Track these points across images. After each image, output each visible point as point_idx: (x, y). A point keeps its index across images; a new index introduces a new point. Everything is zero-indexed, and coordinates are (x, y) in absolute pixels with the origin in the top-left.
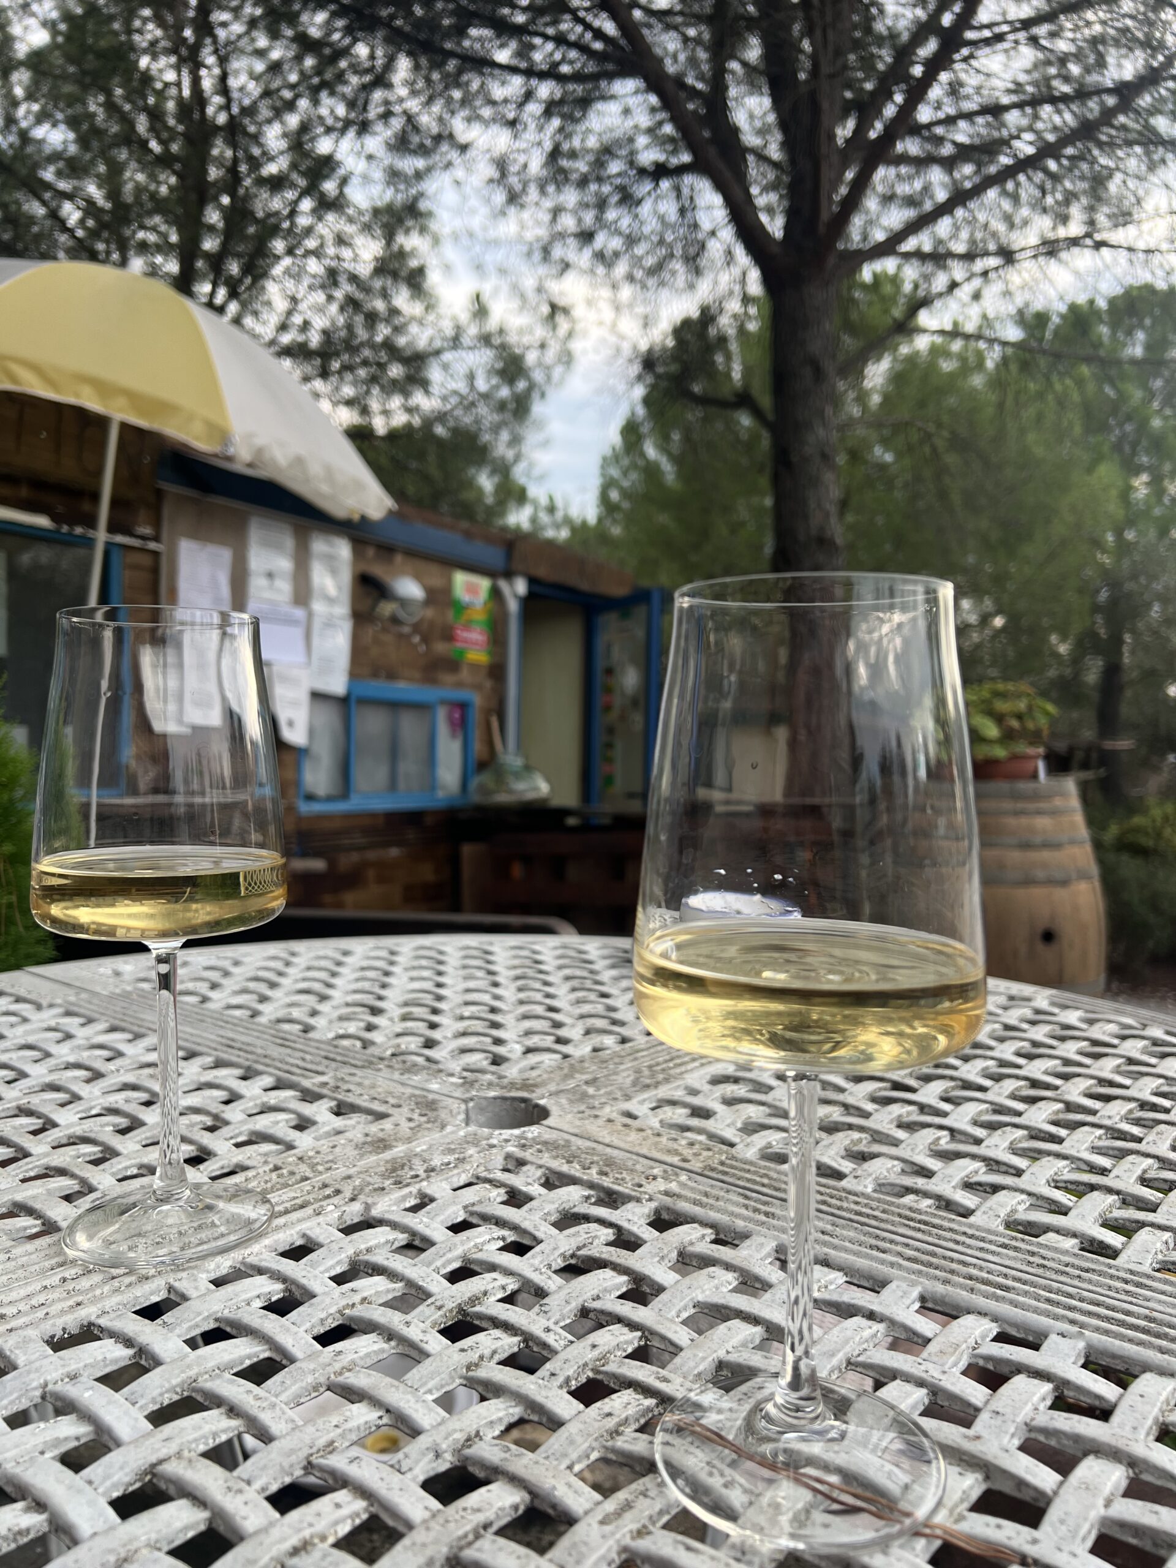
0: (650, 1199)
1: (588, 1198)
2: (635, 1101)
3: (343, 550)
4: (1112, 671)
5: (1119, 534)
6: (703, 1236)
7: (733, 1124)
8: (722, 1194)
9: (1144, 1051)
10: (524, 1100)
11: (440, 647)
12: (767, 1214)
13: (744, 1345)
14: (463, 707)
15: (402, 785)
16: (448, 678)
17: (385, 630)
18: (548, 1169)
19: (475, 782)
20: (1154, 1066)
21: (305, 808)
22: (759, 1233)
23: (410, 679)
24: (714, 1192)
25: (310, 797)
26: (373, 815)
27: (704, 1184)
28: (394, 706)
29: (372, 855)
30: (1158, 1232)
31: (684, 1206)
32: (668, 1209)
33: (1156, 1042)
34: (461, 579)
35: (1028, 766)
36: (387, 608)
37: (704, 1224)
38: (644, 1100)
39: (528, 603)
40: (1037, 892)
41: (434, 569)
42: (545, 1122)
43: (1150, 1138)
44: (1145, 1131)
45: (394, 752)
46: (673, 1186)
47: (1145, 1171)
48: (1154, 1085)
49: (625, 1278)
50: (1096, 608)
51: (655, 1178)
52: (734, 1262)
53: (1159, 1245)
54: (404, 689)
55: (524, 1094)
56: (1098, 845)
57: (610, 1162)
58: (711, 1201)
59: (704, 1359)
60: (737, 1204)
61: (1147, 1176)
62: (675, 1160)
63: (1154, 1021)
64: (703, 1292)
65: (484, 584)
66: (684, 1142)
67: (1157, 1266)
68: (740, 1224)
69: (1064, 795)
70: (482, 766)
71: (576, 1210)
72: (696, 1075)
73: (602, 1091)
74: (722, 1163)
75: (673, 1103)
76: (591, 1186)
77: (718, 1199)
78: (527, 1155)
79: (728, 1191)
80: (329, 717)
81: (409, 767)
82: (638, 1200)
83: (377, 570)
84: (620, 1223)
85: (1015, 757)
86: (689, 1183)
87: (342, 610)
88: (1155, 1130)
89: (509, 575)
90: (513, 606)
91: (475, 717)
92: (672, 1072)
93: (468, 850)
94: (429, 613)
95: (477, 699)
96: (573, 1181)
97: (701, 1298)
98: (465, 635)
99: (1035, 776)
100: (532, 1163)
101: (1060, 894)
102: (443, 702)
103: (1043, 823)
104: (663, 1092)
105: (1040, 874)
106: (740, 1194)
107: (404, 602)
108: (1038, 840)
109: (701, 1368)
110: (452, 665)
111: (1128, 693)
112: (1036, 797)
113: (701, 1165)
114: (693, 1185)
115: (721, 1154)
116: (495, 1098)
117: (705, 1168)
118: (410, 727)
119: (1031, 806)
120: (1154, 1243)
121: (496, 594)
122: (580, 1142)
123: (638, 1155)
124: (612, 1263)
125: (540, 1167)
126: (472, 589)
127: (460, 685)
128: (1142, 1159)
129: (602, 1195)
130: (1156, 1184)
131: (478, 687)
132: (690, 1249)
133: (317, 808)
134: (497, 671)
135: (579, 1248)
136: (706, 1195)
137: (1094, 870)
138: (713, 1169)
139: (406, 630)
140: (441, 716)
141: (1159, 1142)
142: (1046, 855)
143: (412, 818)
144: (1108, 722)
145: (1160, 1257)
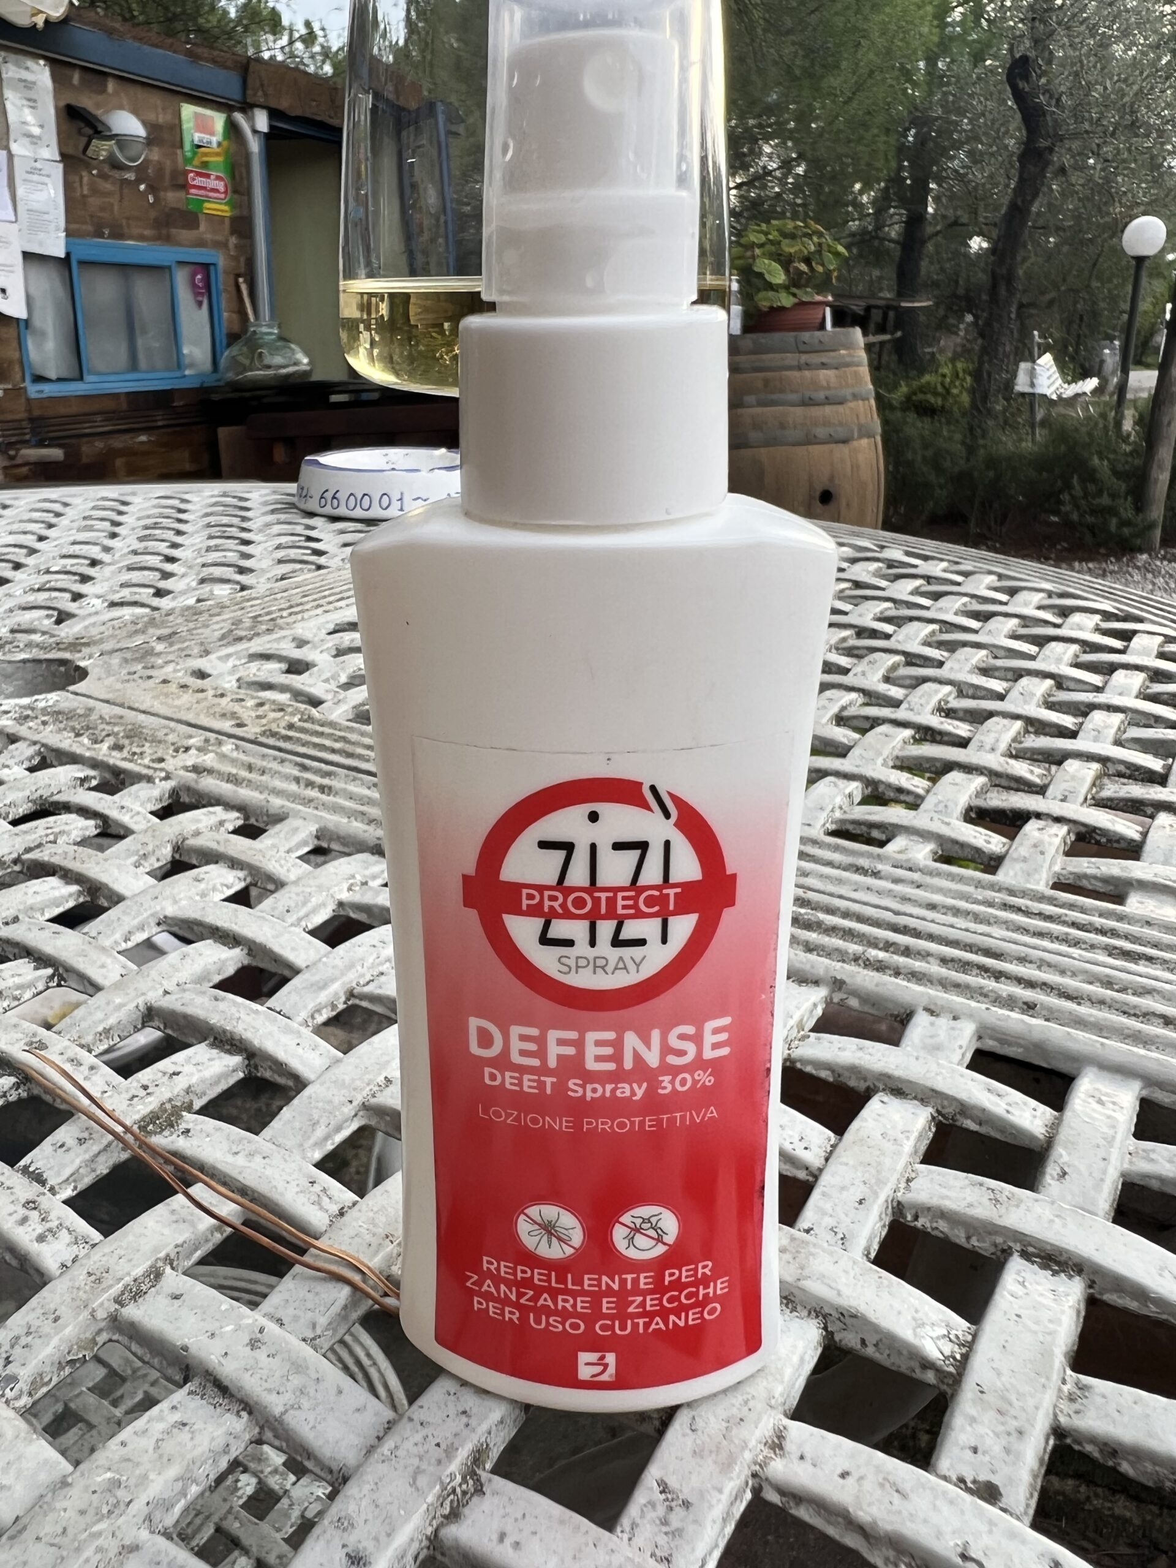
0: (167, 778)
1: (83, 781)
2: (212, 657)
3: (41, 74)
4: (916, 220)
5: (931, 61)
6: (222, 823)
7: (335, 677)
8: (275, 766)
9: (877, 574)
10: (63, 662)
11: (172, 197)
12: (322, 789)
13: (199, 980)
14: (206, 268)
15: (143, 363)
16: (185, 234)
17: (102, 176)
18: (43, 745)
19: (226, 356)
20: (883, 589)
21: (33, 390)
22: (297, 814)
23: (141, 238)
24: (260, 763)
25: (39, 379)
26: (115, 396)
27: (254, 755)
28: (124, 268)
29: (118, 442)
30: (841, 783)
31: (209, 784)
32: (188, 789)
33: (891, 564)
34: (188, 111)
35: (815, 315)
36: (102, 149)
37: (228, 806)
38: (229, 656)
39: (270, 138)
40: (816, 450)
41: (156, 99)
42: (71, 688)
43: (858, 669)
44: (854, 660)
45: (131, 328)
46: (209, 759)
47: (843, 708)
48: (878, 610)
49: (74, 888)
50: (902, 150)
51: (187, 749)
52: (243, 857)
53: (838, 800)
54: (133, 249)
55: (67, 655)
56: (883, 404)
57: (135, 734)
58: (253, 776)
59: (121, 1006)
60: (287, 777)
61: (845, 714)
62: (227, 725)
63: (894, 542)
64: (175, 902)
65: (218, 120)
66: (250, 703)
67: (833, 827)
68: (277, 803)
69: (850, 346)
70: (233, 338)
71: (56, 798)
72: (312, 623)
73: (176, 647)
74: (291, 726)
75: (266, 657)
76: (95, 764)
77: (263, 773)
78: (22, 730)
79: (283, 761)
80: (48, 284)
81: (150, 342)
82: (150, 780)
83: (87, 102)
84: (107, 812)
85: (802, 304)
86: (235, 754)
87: (50, 152)
88: (866, 660)
89: (246, 107)
90: (255, 146)
91: (221, 281)
92: (280, 621)
93: (223, 432)
94: (155, 155)
95: (221, 260)
96: (73, 759)
97: (171, 911)
98: (199, 181)
99: (822, 326)
100: (25, 739)
101: (841, 452)
102: (181, 263)
103: (826, 376)
104: (258, 645)
105: (821, 432)
106: (297, 764)
107: (122, 141)
108: (821, 395)
109: (112, 1021)
110: (189, 218)
111: (930, 247)
112: (822, 348)
113: (258, 730)
114: (242, 756)
115: (293, 714)
116: (24, 661)
117: (263, 734)
118: (144, 290)
119: (815, 359)
120: (832, 798)
121: (232, 128)
122: (107, 710)
123: (179, 721)
124: (61, 868)
125: (35, 743)
126: (204, 126)
127: (201, 243)
128: (843, 693)
129: (108, 776)
130: (855, 723)
131: (223, 245)
132: (192, 842)
133: (48, 390)
134: (242, 225)
135: (28, 850)
136: (250, 768)
137: (877, 426)
138: (274, 734)
139: (131, 176)
140: (181, 278)
141: (869, 675)
142: (828, 410)
143: (160, 399)
144: (906, 281)
145: (838, 814)
